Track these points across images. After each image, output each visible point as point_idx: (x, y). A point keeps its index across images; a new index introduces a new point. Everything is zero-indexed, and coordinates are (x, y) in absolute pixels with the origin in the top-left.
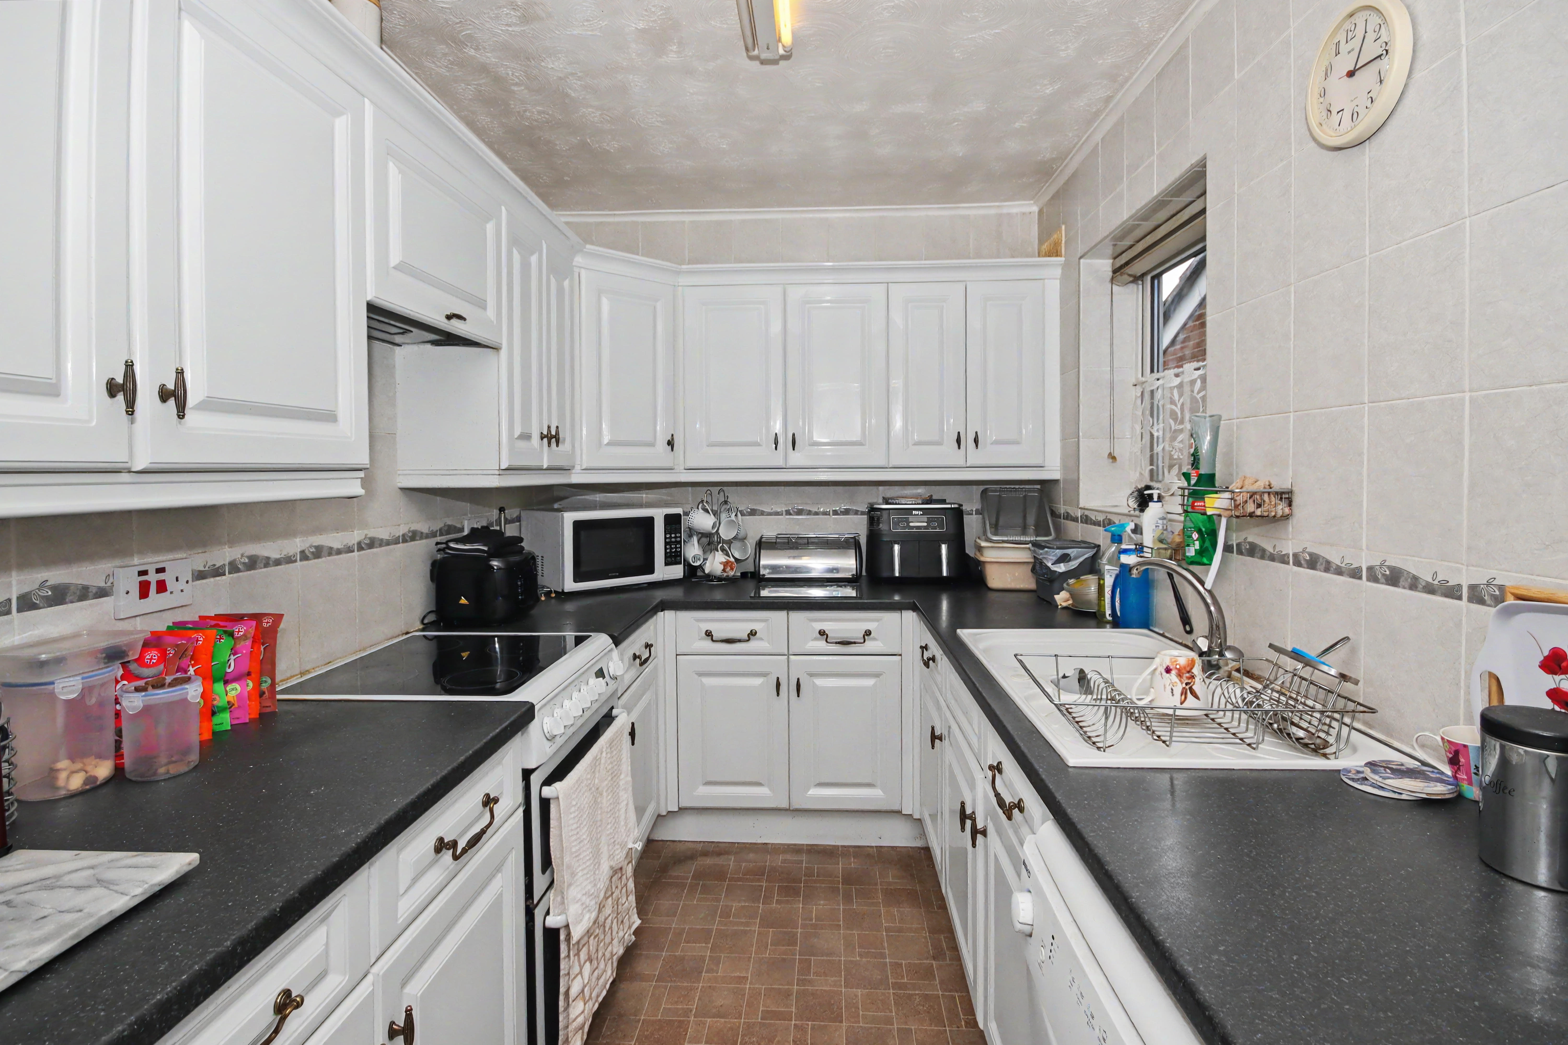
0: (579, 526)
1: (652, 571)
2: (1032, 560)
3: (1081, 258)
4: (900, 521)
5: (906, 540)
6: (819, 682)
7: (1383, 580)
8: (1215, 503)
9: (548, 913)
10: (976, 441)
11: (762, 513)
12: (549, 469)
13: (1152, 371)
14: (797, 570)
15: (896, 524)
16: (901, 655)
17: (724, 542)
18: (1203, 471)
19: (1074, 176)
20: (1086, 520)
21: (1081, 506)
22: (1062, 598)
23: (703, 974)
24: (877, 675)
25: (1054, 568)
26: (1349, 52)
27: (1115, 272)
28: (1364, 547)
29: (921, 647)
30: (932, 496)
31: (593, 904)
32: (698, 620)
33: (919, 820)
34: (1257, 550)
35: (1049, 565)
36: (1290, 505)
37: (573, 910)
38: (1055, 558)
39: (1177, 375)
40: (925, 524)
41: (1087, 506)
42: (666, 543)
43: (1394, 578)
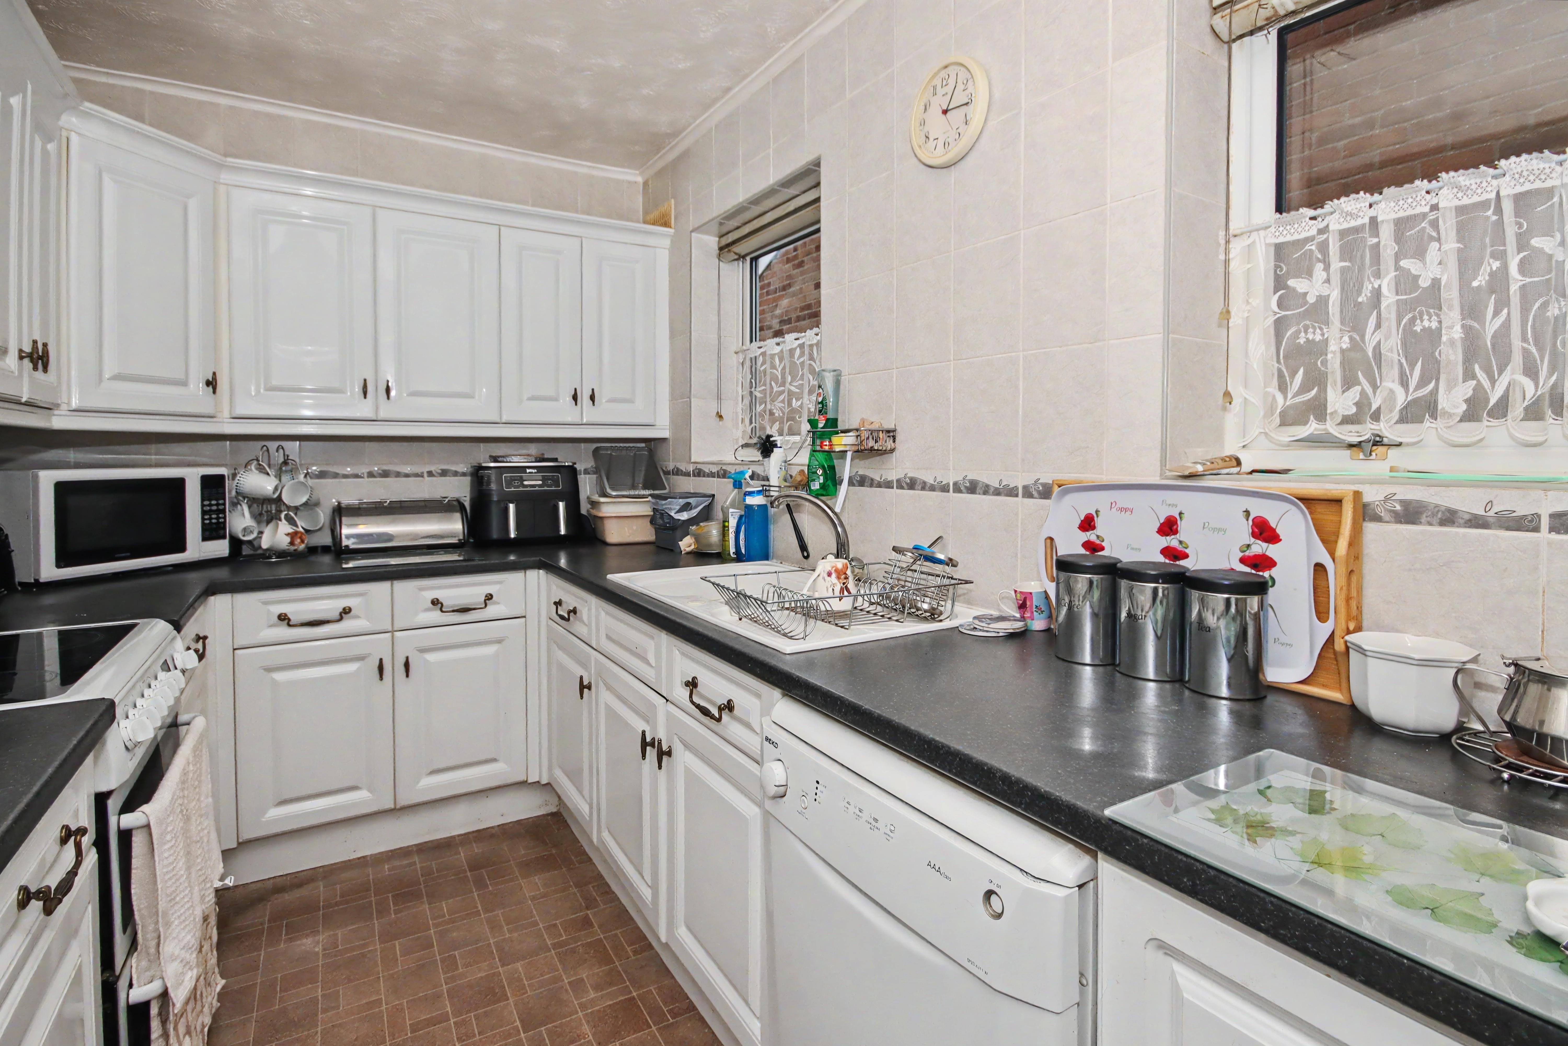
0: (62, 489)
1: (182, 548)
2: (652, 513)
3: (692, 232)
4: (513, 479)
5: (522, 499)
6: (431, 657)
7: (964, 491)
8: (841, 442)
9: (131, 986)
10: (592, 398)
11: (336, 476)
12: (27, 404)
13: (751, 341)
14: (390, 537)
15: (509, 484)
16: (524, 617)
17: (289, 508)
18: (830, 415)
19: (685, 155)
20: (699, 473)
21: (692, 461)
22: (686, 544)
23: (320, 1016)
24: (499, 641)
25: (677, 516)
26: (943, 95)
27: (721, 249)
28: (951, 468)
29: (555, 603)
30: (543, 454)
31: (192, 957)
32: (266, 603)
33: (548, 784)
34: (867, 480)
35: (672, 514)
36: (894, 442)
37: (171, 970)
38: (678, 508)
39: (778, 344)
40: (540, 482)
41: (698, 460)
42: (204, 513)
43: (973, 488)
